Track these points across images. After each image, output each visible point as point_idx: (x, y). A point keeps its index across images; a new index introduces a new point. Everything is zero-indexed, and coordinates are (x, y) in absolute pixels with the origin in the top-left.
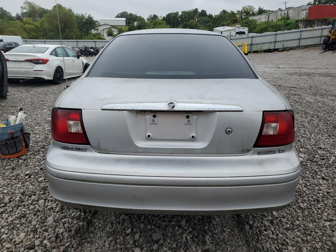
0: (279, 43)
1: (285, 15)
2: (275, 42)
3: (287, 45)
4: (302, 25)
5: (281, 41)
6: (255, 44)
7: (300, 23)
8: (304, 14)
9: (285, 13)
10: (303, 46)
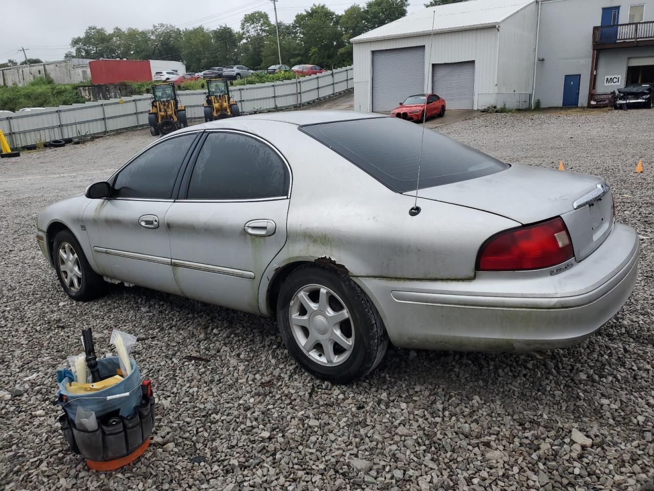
0: (69, 128)
1: (40, 73)
2: (61, 126)
3: (85, 130)
4: (88, 94)
5: (71, 124)
6: (19, 133)
7: (82, 90)
8: (79, 75)
9: (39, 71)
10: (113, 131)
